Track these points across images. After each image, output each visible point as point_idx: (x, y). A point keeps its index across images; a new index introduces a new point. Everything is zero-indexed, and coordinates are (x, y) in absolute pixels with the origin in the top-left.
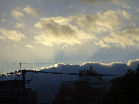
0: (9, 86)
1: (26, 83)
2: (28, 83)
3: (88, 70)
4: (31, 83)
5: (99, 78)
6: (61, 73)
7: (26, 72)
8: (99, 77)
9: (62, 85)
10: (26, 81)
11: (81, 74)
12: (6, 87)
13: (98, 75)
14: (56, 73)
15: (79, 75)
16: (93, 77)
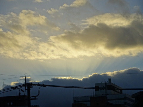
0: (12, 103)
1: (32, 99)
2: (34, 99)
3: (106, 83)
4: (37, 99)
5: (119, 93)
6: (73, 87)
7: (32, 86)
8: (119, 91)
9: (75, 101)
10: (32, 97)
11: (97, 88)
12: (8, 104)
13: (118, 89)
14: (67, 87)
15: (95, 89)
16: (112, 92)
